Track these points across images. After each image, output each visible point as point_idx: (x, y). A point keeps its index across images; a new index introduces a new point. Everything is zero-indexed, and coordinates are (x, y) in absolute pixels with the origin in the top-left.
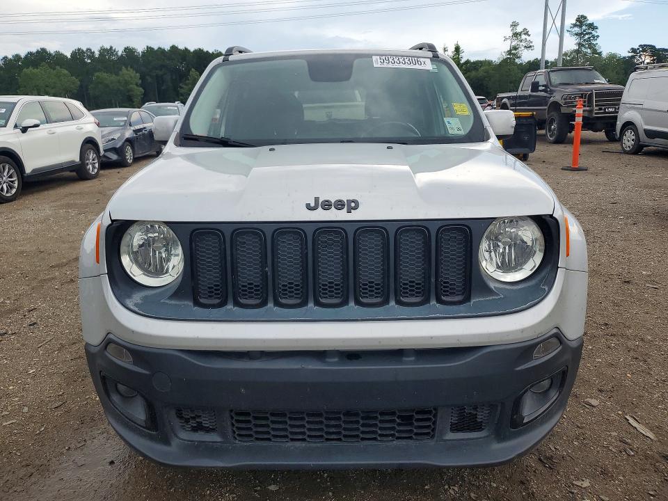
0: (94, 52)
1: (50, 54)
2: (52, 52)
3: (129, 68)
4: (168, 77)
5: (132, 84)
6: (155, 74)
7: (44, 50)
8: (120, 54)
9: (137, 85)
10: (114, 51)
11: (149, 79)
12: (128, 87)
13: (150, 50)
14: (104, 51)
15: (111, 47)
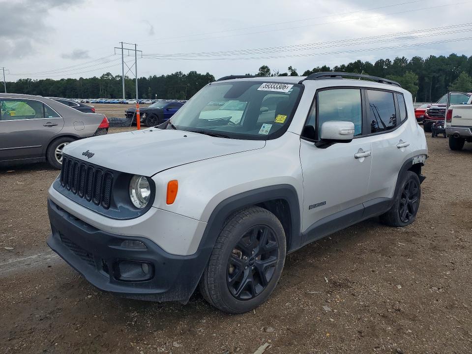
0: (391, 61)
1: (363, 64)
2: (364, 62)
3: (411, 72)
4: (442, 79)
5: (411, 83)
6: (432, 76)
7: (359, 61)
8: (408, 62)
9: (415, 84)
10: (405, 60)
11: (427, 80)
12: (408, 85)
13: (432, 58)
14: (398, 61)
15: (404, 57)
